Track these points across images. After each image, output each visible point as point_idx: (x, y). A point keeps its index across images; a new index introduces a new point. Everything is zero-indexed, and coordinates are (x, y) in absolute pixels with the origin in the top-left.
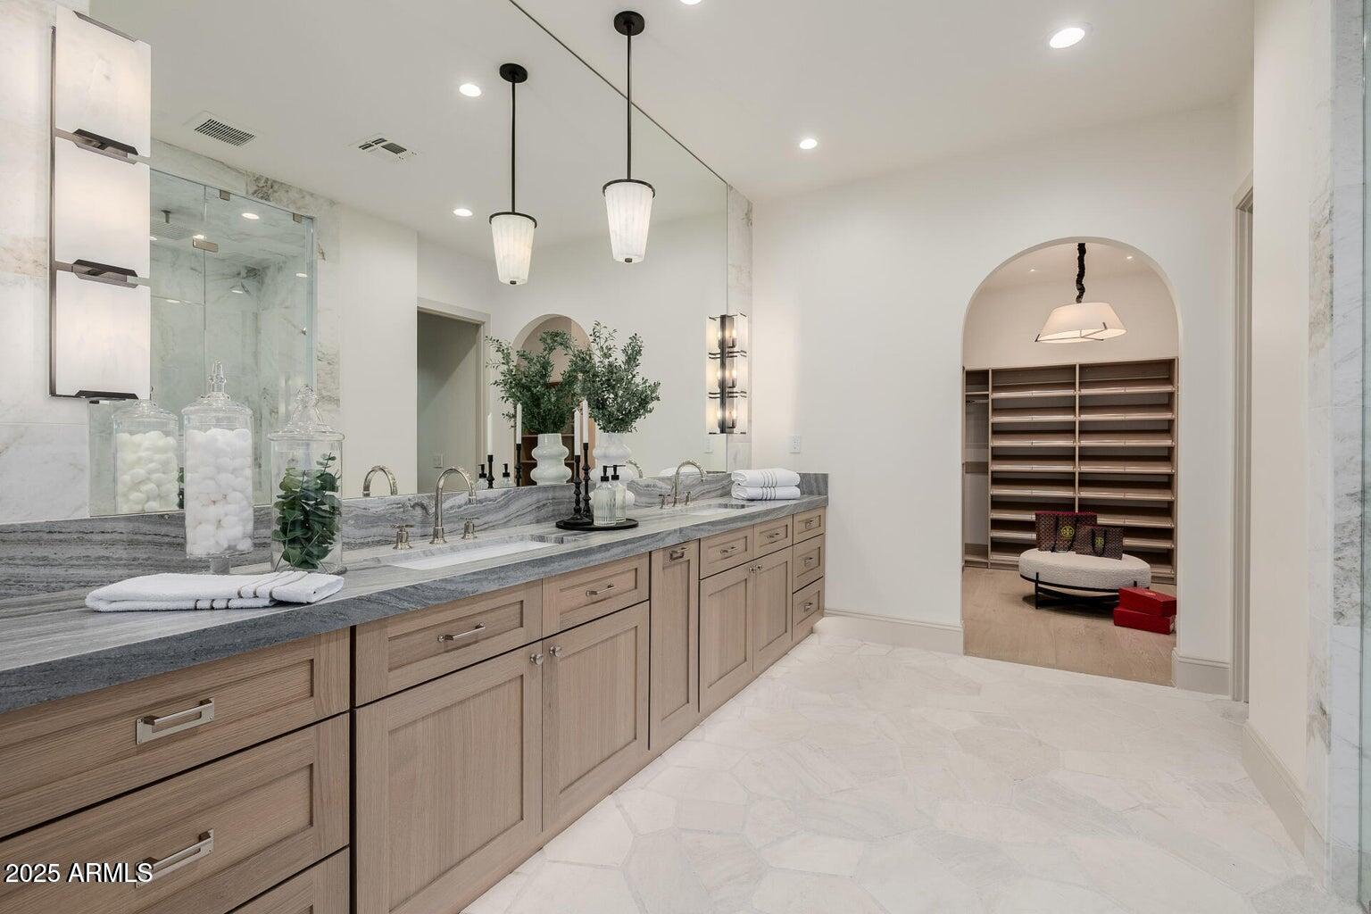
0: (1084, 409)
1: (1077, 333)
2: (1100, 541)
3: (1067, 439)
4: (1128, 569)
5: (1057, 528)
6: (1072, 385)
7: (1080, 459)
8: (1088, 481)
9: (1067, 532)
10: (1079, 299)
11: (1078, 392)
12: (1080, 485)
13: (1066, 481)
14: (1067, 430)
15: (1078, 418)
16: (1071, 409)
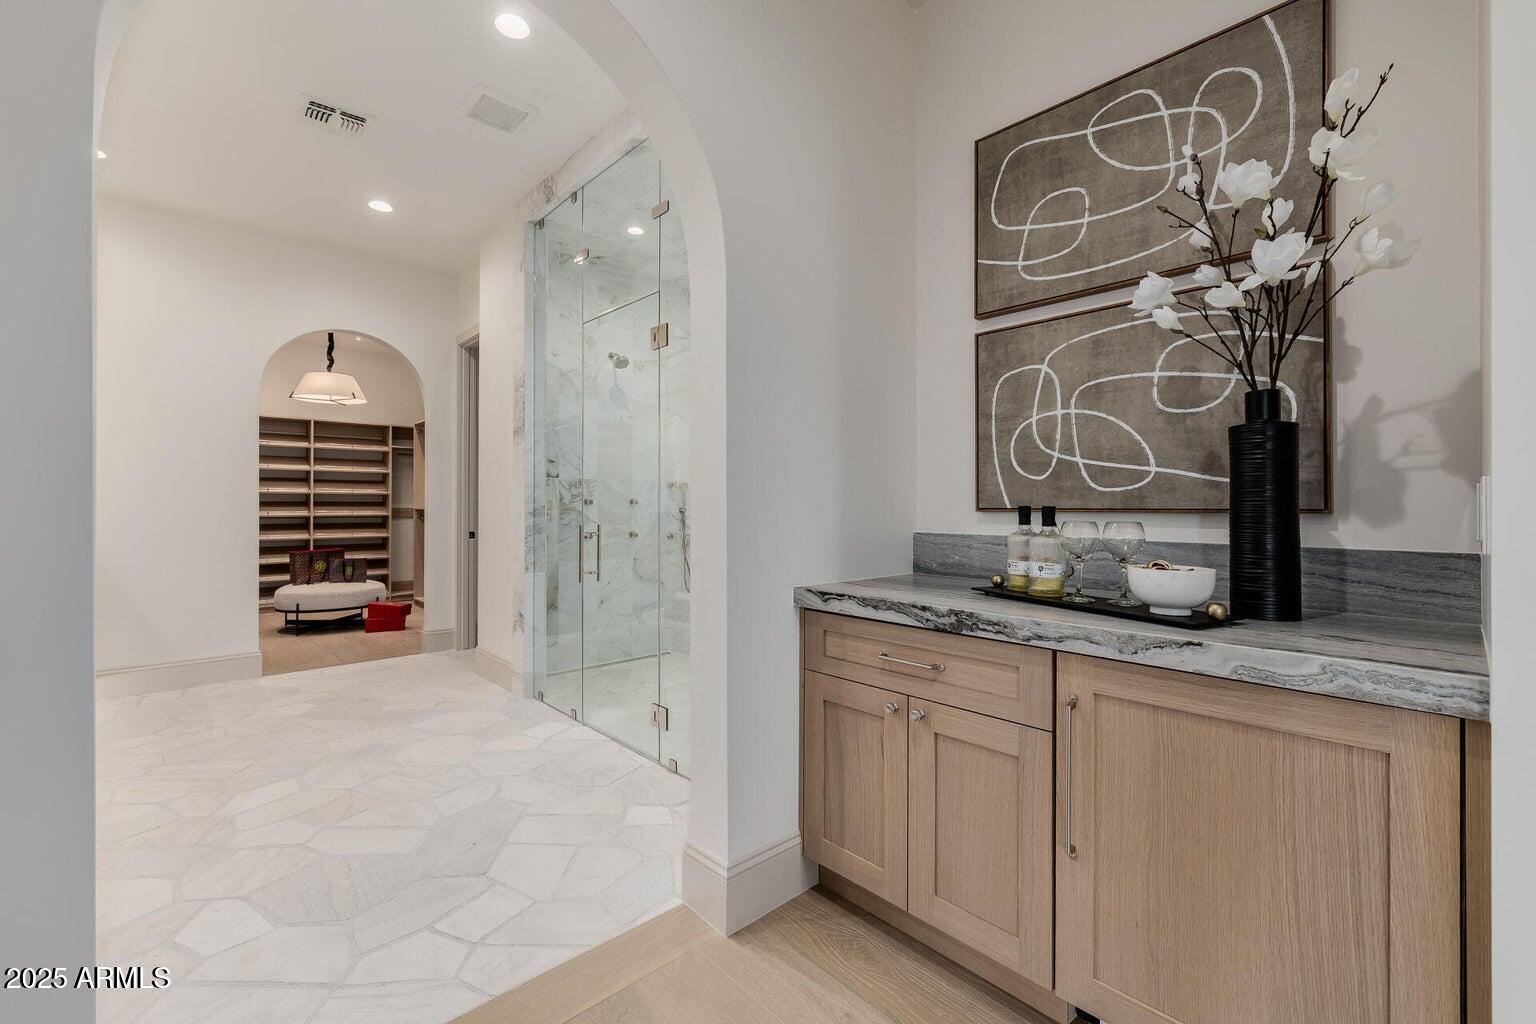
0: (318, 460)
1: (328, 397)
2: (349, 570)
3: (302, 487)
4: (370, 589)
5: (311, 564)
6: (306, 438)
7: (315, 505)
8: (322, 524)
9: (320, 566)
10: (330, 367)
11: (313, 445)
12: (315, 528)
13: (302, 524)
14: (304, 478)
15: (313, 468)
16: (306, 459)
